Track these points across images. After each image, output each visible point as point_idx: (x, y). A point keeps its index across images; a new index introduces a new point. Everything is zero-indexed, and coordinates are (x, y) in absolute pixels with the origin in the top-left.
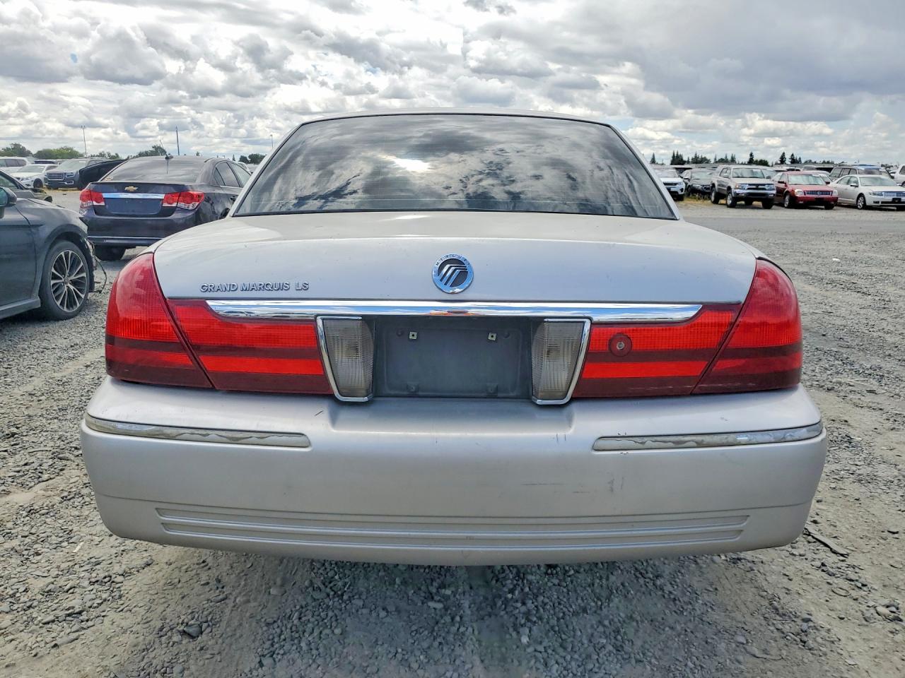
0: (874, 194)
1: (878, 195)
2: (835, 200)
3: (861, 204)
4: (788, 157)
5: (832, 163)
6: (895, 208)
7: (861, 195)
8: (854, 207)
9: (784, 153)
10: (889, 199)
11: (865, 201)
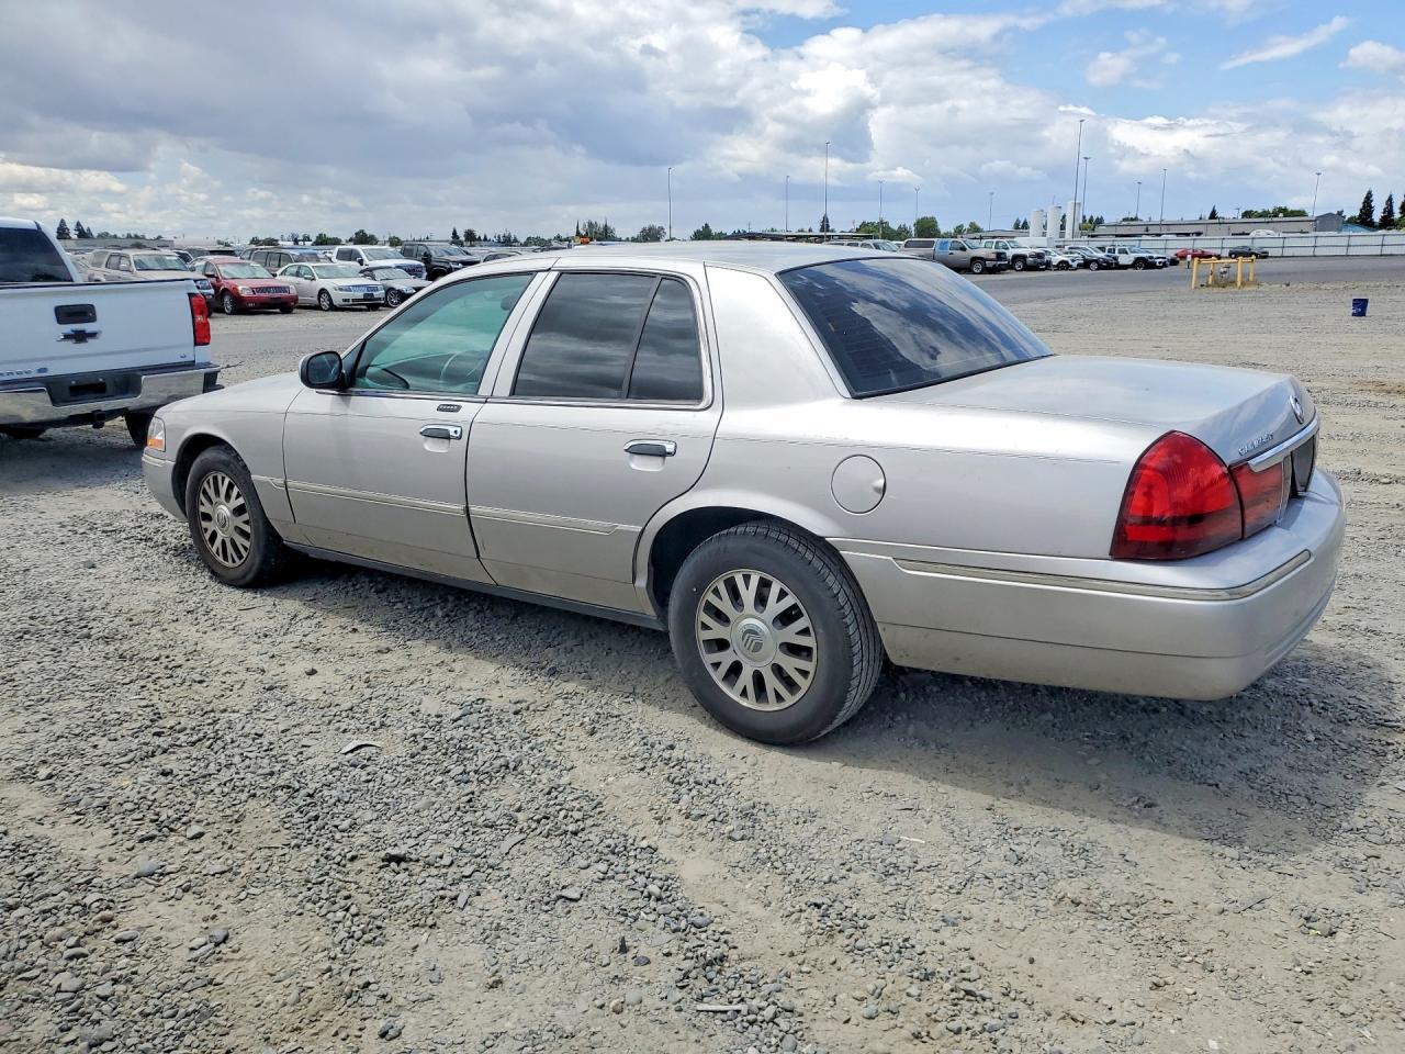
0: (341, 289)
1: (346, 290)
2: (295, 299)
3: (325, 304)
4: (71, 226)
5: (143, 238)
6: (364, 307)
7: (323, 291)
8: (318, 308)
9: (62, 221)
10: (360, 295)
11: (330, 300)
